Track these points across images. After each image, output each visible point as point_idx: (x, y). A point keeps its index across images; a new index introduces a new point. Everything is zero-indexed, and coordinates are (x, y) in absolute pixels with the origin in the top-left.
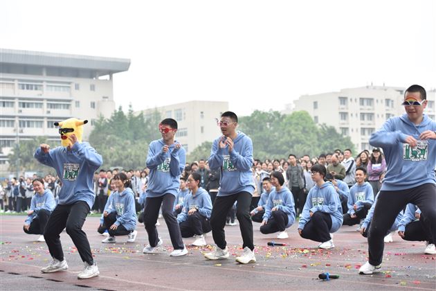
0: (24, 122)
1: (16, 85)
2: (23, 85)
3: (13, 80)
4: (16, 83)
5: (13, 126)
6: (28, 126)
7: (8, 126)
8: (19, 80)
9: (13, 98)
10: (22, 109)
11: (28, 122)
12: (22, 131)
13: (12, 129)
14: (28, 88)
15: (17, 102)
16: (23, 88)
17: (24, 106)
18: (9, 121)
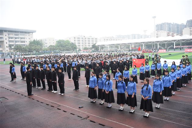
0: (16, 42)
1: (14, 35)
13: (13, 43)
15: (14, 38)
17: (16, 39)
18: (13, 41)
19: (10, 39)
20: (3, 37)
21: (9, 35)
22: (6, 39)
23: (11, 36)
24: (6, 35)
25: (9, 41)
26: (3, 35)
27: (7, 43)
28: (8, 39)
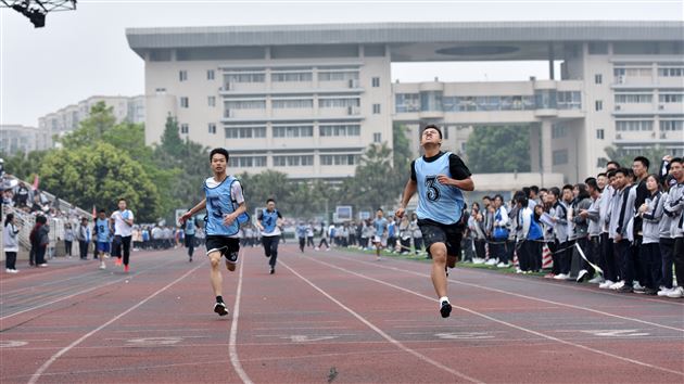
0: (667, 122)
1: (655, 71)
2: (666, 70)
3: (651, 63)
4: (655, 67)
5: (651, 128)
6: (674, 129)
7: (644, 129)
8: (659, 63)
9: (651, 90)
10: (664, 103)
11: (673, 122)
12: (664, 136)
13: (650, 133)
14: (672, 74)
15: (656, 94)
16: (666, 74)
17: (667, 100)
18: (645, 121)
19: (630, 108)
20: (578, 94)
21: (619, 72)
22: (598, 105)
23: (632, 81)
24: (598, 79)
25: (622, 122)
26: (581, 77)
27: (601, 134)
28: (609, 104)
